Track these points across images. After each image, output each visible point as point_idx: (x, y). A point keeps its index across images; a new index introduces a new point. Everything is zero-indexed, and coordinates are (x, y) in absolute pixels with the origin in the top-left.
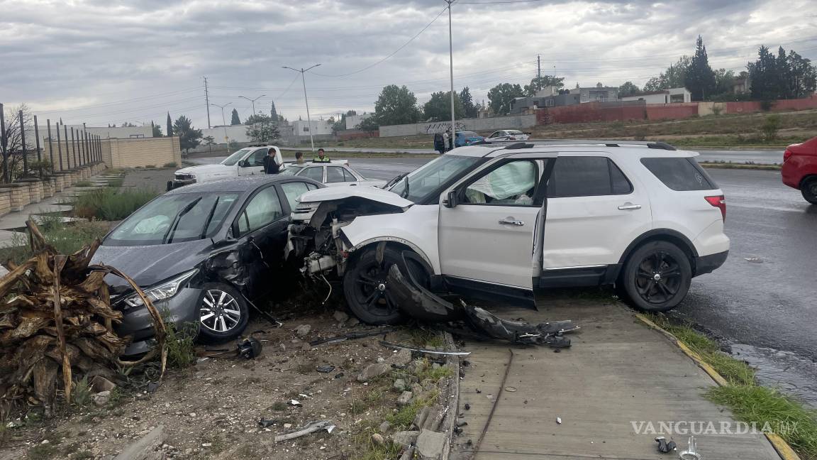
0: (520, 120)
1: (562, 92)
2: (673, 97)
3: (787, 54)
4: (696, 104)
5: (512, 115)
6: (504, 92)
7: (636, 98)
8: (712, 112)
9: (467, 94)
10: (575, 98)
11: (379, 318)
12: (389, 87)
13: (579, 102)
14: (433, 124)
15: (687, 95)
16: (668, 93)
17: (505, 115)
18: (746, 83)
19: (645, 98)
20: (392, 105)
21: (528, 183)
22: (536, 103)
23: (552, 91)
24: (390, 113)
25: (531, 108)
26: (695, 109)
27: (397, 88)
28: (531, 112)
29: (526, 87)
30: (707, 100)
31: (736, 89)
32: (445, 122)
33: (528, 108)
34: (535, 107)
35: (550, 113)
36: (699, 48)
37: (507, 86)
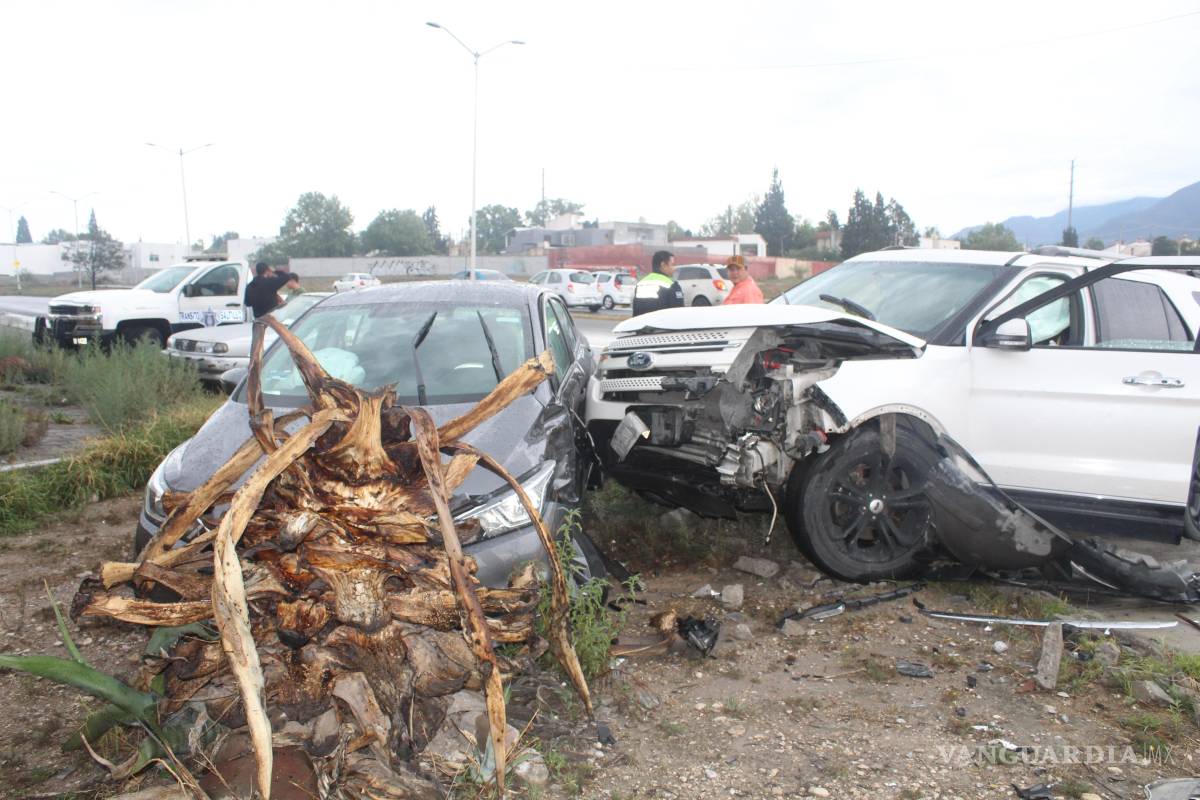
0: (522, 264)
1: (586, 225)
2: (744, 247)
3: (886, 203)
4: (771, 259)
5: (509, 254)
6: (494, 217)
7: (693, 244)
8: (793, 274)
9: (434, 216)
10: (607, 236)
11: (869, 568)
12: (309, 196)
13: (612, 243)
14: (381, 260)
15: (762, 246)
16: (737, 240)
17: (498, 253)
18: (833, 237)
19: (705, 244)
20: (313, 224)
21: (1059, 319)
22: (547, 238)
23: (573, 223)
24: (307, 238)
25: (540, 245)
26: (772, 267)
27: (322, 197)
28: (540, 252)
29: (529, 214)
30: (787, 256)
31: (820, 244)
32: (401, 259)
33: (535, 246)
34: (547, 245)
35: (569, 256)
36: (775, 181)
37: (498, 209)
